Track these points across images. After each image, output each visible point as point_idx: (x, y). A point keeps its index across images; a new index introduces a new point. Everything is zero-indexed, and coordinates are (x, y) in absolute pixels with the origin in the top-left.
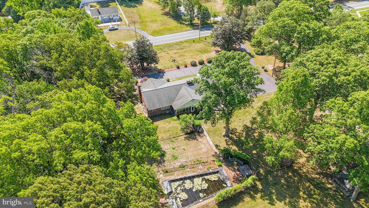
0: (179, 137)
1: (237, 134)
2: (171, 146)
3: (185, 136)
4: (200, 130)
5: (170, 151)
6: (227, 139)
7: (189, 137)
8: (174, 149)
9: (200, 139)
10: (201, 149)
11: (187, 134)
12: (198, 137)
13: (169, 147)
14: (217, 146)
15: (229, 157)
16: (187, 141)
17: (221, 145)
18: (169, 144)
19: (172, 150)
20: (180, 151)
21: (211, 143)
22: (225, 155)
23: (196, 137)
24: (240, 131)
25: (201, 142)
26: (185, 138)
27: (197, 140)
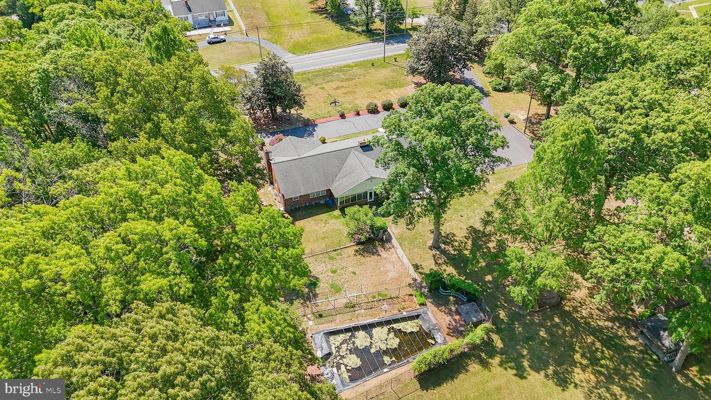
0: (345, 250)
1: (456, 244)
2: (329, 266)
3: (357, 248)
4: (384, 237)
5: (328, 276)
6: (436, 254)
7: (364, 250)
8: (334, 272)
9: (384, 254)
10: (387, 272)
11: (359, 243)
12: (382, 249)
13: (324, 268)
14: (416, 267)
15: (441, 288)
16: (359, 257)
17: (424, 265)
18: (324, 262)
19: (331, 274)
20: (347, 276)
21: (406, 261)
22: (431, 283)
23: (377, 251)
24: (462, 239)
25: (386, 259)
26: (357, 251)
27: (379, 255)
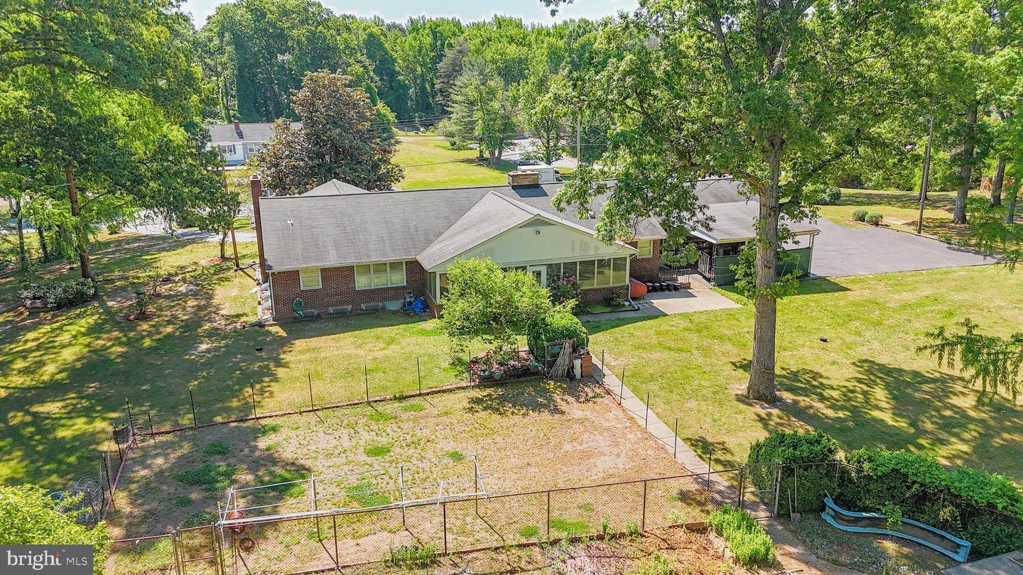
0: (436, 399)
1: (835, 394)
2: (366, 437)
3: (478, 393)
4: (577, 363)
5: (348, 463)
6: (769, 415)
7: (503, 399)
8: (377, 452)
9: (575, 409)
10: (586, 455)
11: (487, 381)
12: (566, 397)
13: (346, 443)
14: (704, 447)
15: (829, 502)
16: (483, 414)
17: (731, 442)
18: (353, 426)
19: (363, 458)
20: (426, 465)
21: (659, 429)
22: (788, 471)
23: (551, 400)
24: (848, 384)
25: (582, 421)
26: (478, 401)
27: (556, 411)
